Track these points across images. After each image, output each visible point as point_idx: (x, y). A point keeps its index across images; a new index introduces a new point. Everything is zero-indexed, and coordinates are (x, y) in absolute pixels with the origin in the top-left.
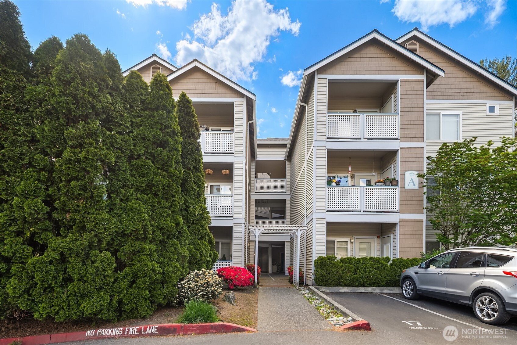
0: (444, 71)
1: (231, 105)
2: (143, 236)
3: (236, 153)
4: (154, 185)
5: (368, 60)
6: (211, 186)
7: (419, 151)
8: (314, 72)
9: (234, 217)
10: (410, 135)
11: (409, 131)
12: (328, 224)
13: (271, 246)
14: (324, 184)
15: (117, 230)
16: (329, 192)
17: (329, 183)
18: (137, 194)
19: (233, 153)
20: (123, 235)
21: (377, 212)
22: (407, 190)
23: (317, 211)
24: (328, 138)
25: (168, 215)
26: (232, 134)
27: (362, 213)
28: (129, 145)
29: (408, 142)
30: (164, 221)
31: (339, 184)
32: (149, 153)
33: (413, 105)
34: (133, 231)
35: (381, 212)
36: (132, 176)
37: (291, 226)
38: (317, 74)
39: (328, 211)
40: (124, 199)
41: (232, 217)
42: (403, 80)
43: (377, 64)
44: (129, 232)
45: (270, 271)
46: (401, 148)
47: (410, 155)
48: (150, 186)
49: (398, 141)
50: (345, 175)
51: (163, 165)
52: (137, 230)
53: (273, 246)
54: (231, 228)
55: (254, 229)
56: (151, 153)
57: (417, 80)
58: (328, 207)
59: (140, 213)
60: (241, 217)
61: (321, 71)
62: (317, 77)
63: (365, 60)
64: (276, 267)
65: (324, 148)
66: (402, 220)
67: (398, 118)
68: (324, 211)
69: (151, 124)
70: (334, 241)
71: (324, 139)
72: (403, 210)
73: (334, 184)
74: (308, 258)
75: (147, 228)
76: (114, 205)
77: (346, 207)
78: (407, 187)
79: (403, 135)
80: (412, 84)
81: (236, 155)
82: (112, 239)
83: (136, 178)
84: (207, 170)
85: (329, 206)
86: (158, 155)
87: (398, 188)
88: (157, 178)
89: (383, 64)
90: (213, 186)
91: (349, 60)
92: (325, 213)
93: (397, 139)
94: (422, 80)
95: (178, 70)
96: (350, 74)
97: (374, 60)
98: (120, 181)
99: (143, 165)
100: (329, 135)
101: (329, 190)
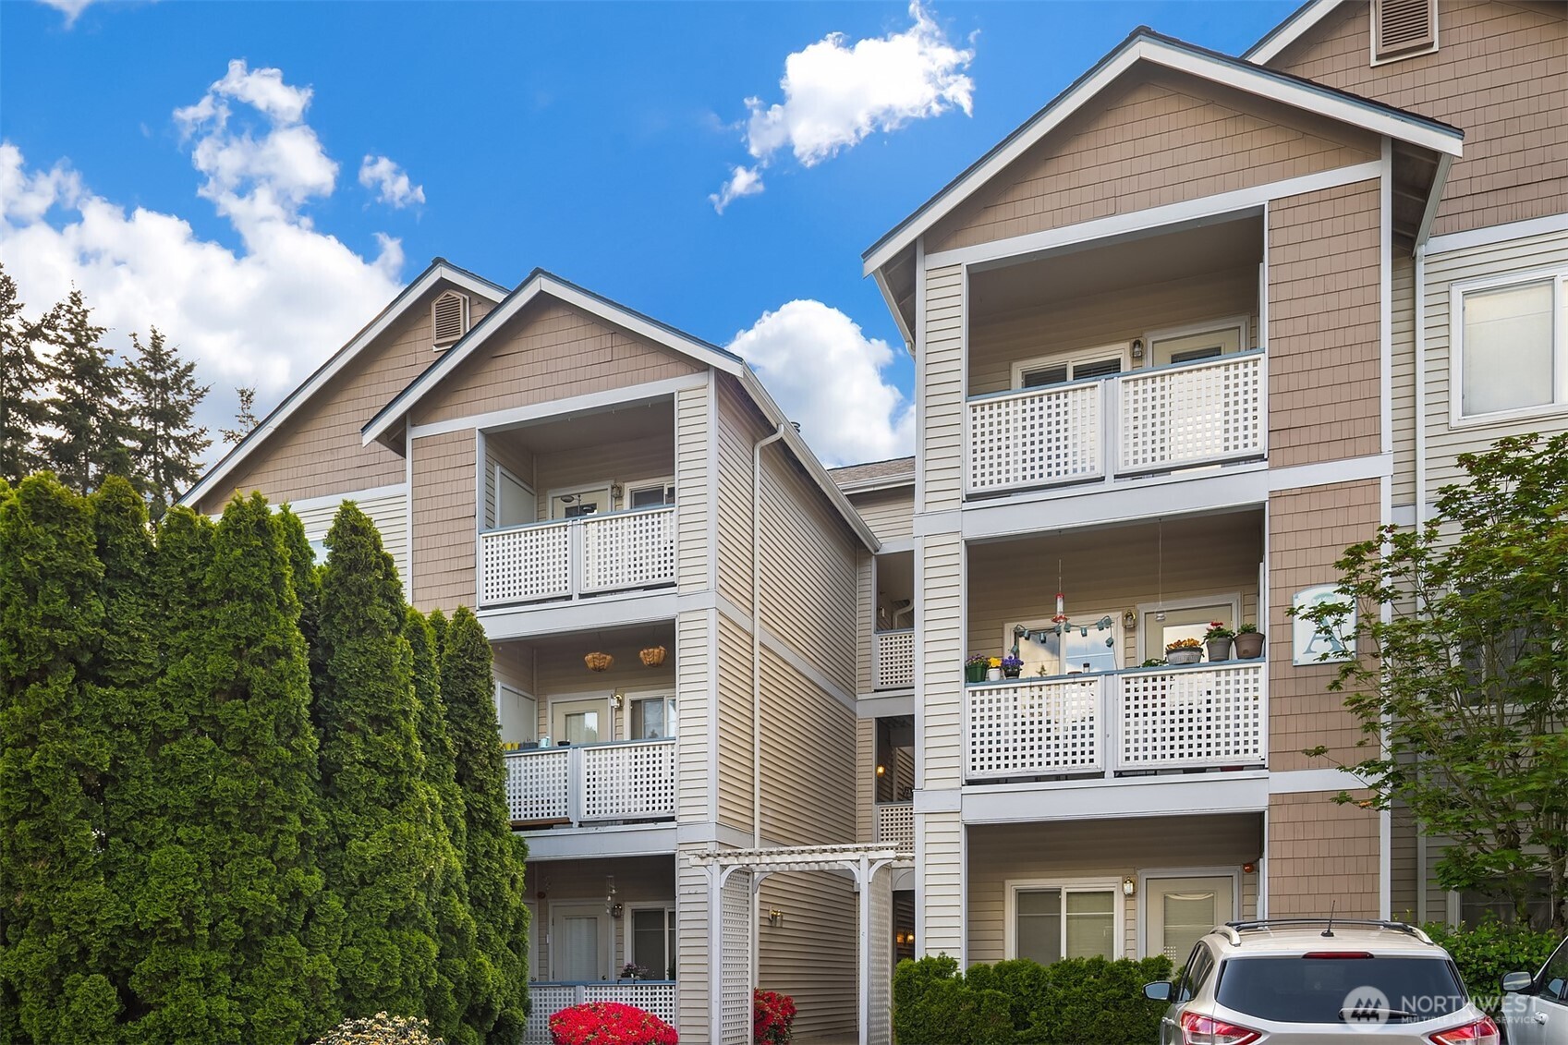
0: (1459, 132)
1: (665, 405)
2: (186, 933)
3: (683, 581)
4: (214, 803)
5: (1128, 149)
6: (634, 703)
7: (1358, 496)
8: (913, 245)
9: (681, 820)
10: (1315, 435)
11: (1312, 416)
12: (974, 831)
14: (954, 677)
15: (121, 923)
16: (978, 706)
17: (975, 672)
18: (175, 830)
19: (673, 585)
20: (140, 936)
21: (1186, 771)
22: (1301, 672)
23: (930, 785)
24: (971, 498)
25: (262, 872)
26: (672, 512)
27: (1110, 780)
28: (149, 712)
29: (1309, 463)
30: (250, 889)
31: (1017, 675)
32: (205, 718)
33: (1332, 301)
34: (155, 923)
35: (1202, 770)
36: (164, 785)
38: (926, 254)
39: (970, 783)
40: (143, 845)
41: (672, 819)
42: (1284, 204)
43: (1166, 159)
44: (147, 926)
46: (1275, 496)
47: (1315, 520)
48: (206, 805)
49: (1265, 465)
50: (1100, 617)
51: (244, 743)
52: (166, 920)
54: (669, 861)
56: (212, 717)
57: (1350, 190)
58: (974, 768)
59: (175, 877)
60: (703, 818)
61: (937, 238)
62: (925, 266)
63: (1115, 153)
65: (956, 538)
66: (1278, 800)
67: (1263, 366)
68: (957, 784)
69: (211, 642)
70: (1058, 892)
71: (956, 505)
72: (1280, 758)
73: (994, 674)
75: (197, 911)
76: (115, 863)
77: (1044, 759)
78: (1301, 657)
79: (1283, 439)
80: (1326, 210)
81: (683, 590)
82: (113, 945)
83: (171, 788)
84: (590, 656)
85: (978, 764)
86: (226, 720)
87: (1262, 664)
88: (223, 781)
89: (1194, 153)
90: (639, 701)
91: (1052, 167)
92: (959, 793)
93: (1260, 457)
94: (1371, 186)
95: (511, 296)
96: (1054, 227)
97: (1153, 144)
98: (129, 804)
99: (184, 755)
100: (975, 484)
101: (978, 698)
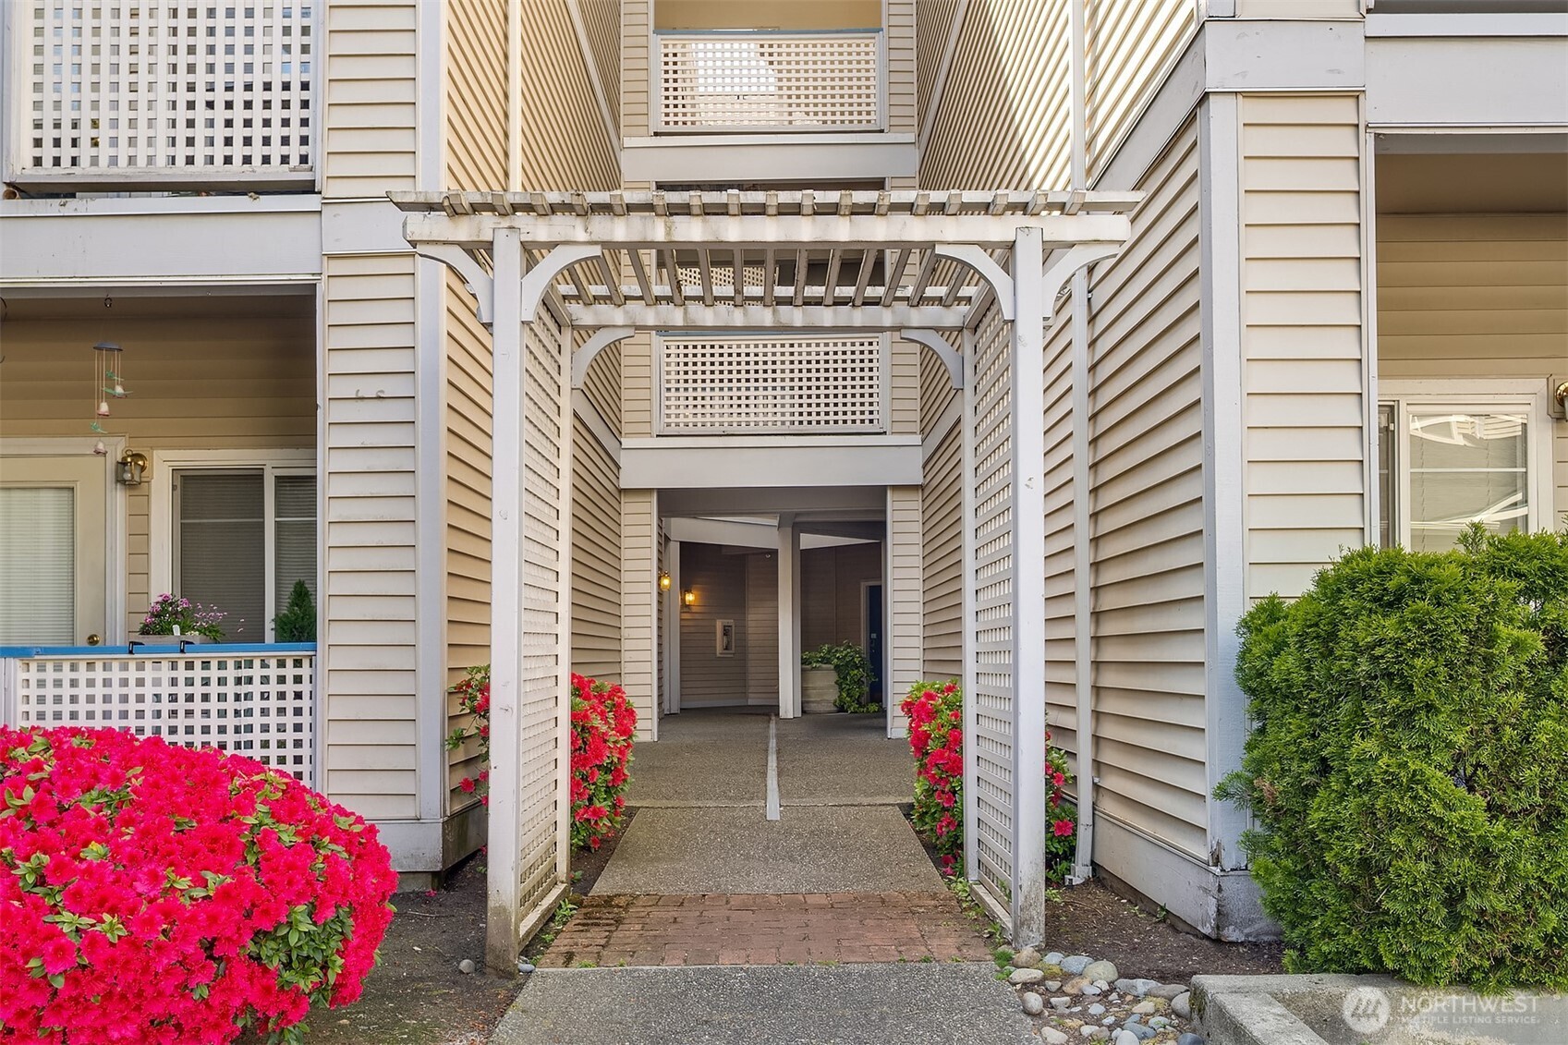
9: (332, 190)
13: (795, 541)
37: (937, 196)
41: (308, 188)
45: (788, 703)
53: (809, 541)
54: (296, 301)
55: (471, 249)
64: (834, 677)
74: (1110, 601)
